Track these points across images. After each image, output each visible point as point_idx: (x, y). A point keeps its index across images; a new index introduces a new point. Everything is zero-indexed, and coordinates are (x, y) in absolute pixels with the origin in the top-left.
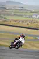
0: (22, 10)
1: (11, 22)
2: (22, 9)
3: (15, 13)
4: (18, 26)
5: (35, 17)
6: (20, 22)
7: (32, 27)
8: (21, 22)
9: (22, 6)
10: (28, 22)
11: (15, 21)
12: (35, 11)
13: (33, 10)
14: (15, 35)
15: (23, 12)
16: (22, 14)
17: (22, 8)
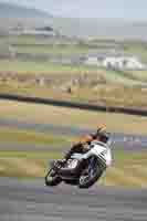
0: (46, 36)
1: (8, 83)
2: (46, 32)
3: (21, 50)
4: (34, 96)
5: (98, 64)
6: (38, 81)
7: (86, 102)
8: (42, 83)
9: (47, 23)
10: (70, 84)
11: (22, 78)
12: (96, 41)
13: (90, 39)
14: (19, 132)
15: (51, 46)
16: (46, 52)
17: (48, 29)
